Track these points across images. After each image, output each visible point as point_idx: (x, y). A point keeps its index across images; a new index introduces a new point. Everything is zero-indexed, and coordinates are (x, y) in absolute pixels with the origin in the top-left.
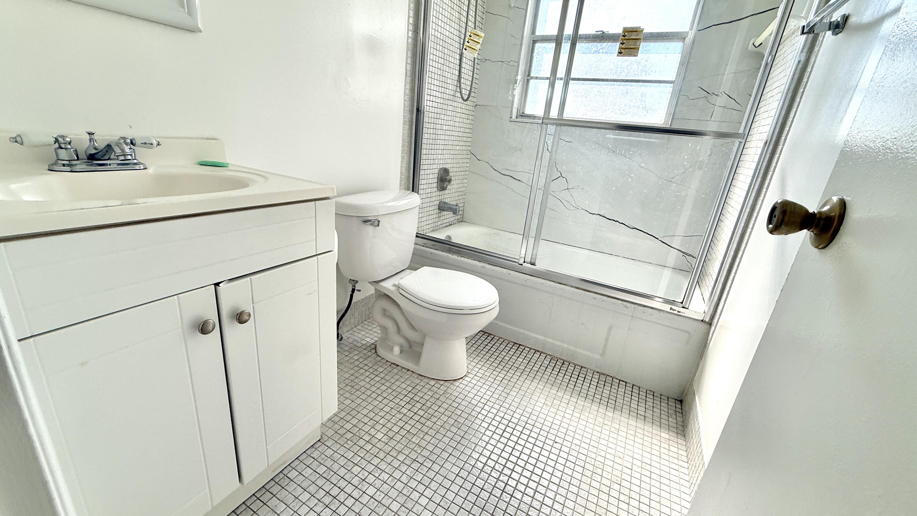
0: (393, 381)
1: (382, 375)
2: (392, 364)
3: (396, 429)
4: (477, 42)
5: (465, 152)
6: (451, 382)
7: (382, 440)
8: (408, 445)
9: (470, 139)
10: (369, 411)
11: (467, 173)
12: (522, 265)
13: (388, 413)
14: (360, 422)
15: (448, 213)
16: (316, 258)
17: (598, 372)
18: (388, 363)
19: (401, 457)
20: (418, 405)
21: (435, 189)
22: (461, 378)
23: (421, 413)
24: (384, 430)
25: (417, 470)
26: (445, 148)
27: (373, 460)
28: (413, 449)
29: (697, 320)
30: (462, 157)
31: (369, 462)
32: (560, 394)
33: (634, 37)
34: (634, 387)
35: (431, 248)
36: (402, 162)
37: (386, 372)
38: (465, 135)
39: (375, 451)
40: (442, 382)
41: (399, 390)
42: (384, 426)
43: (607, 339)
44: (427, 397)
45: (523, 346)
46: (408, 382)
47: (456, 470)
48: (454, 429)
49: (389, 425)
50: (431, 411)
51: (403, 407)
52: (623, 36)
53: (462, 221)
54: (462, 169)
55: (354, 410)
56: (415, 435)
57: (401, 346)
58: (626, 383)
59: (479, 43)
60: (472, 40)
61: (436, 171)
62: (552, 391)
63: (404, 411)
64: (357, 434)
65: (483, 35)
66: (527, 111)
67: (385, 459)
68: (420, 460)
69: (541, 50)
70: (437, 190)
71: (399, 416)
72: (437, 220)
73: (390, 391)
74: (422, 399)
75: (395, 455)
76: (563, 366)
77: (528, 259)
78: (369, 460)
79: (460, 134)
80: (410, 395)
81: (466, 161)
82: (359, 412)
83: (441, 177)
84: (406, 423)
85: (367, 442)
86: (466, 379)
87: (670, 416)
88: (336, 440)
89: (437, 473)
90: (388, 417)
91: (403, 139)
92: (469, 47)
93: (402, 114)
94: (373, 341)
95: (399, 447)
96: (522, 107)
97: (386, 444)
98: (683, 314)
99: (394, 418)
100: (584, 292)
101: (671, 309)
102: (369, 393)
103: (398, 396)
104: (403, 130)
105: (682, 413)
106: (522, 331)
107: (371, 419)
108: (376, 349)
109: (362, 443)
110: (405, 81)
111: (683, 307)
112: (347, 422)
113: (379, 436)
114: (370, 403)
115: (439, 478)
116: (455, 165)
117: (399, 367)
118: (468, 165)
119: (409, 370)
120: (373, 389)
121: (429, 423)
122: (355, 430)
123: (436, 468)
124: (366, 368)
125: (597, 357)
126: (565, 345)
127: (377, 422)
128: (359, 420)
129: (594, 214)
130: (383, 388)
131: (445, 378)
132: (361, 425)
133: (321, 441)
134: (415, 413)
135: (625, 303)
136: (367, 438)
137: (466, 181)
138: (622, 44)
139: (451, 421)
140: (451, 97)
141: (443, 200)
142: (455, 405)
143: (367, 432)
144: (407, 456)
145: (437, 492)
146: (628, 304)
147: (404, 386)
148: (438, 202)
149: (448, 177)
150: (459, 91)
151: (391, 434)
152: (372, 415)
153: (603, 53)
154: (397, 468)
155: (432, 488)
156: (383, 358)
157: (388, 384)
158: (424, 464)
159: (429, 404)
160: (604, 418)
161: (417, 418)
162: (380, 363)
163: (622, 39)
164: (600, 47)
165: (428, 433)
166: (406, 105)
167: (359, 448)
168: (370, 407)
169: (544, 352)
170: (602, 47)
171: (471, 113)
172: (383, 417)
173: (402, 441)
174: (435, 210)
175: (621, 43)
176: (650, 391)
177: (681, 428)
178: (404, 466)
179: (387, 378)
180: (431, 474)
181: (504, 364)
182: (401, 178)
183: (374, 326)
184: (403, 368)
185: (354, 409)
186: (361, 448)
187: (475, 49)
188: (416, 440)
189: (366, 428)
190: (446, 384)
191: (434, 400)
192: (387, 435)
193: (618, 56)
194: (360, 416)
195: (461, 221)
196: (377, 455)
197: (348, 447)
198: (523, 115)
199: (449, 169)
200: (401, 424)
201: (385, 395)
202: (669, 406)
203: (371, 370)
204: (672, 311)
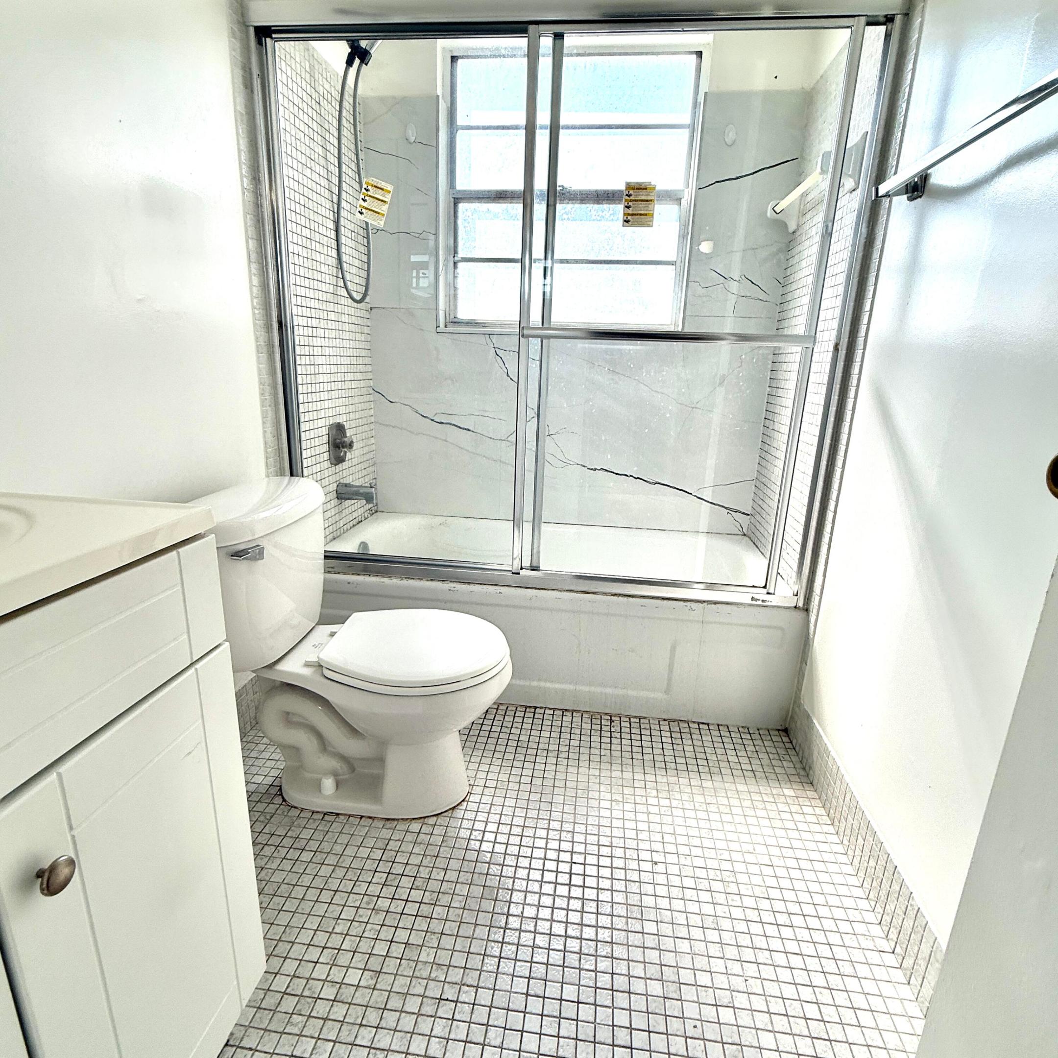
0: (338, 849)
1: (313, 845)
2: (325, 814)
3: (381, 949)
4: (382, 201)
5: (364, 391)
6: (449, 814)
7: (362, 983)
8: (417, 974)
9: (369, 368)
10: (313, 932)
11: (372, 426)
12: (519, 574)
13: (353, 920)
14: (303, 962)
15: (353, 502)
16: (192, 671)
17: (665, 720)
18: (315, 816)
19: (413, 1005)
20: (406, 882)
21: (327, 464)
22: (463, 801)
23: (416, 895)
24: (359, 961)
25: (453, 1019)
26: (333, 389)
27: (359, 1037)
28: (429, 979)
29: (789, 608)
30: (361, 399)
31: (353, 1045)
32: (628, 775)
33: (643, 198)
34: (720, 727)
35: (345, 574)
36: (264, 423)
37: (318, 836)
38: (361, 361)
39: (355, 1014)
40: (432, 821)
41: (356, 864)
42: (354, 952)
43: (671, 667)
44: (416, 860)
45: (541, 708)
46: (370, 842)
47: (521, 985)
48: (488, 905)
49: (365, 946)
50: (434, 885)
51: (378, 897)
52: (627, 195)
53: (376, 512)
54: (364, 421)
55: (281, 944)
56: (422, 946)
57: (335, 774)
58: (708, 724)
59: (385, 202)
60: (370, 196)
61: (324, 431)
62: (614, 774)
63: (383, 903)
64: (306, 993)
65: (390, 188)
66: (463, 314)
67: (383, 1024)
68: (450, 993)
69: (469, 213)
70: (330, 466)
71: (378, 918)
72: (337, 517)
73: (340, 873)
74: (408, 867)
75: (399, 1006)
76: (613, 724)
77: (526, 563)
78: (350, 1039)
79: (354, 360)
80: (384, 867)
81: (367, 405)
82: (293, 943)
83: (335, 440)
84: (397, 927)
85: (334, 1001)
86: (472, 798)
87: (782, 759)
88: (264, 1026)
89: (491, 1007)
90: (356, 929)
91: (260, 379)
92: (367, 209)
93: (252, 334)
94: (269, 780)
95: (401, 984)
96: (452, 307)
97: (374, 989)
98: (769, 604)
99: (369, 926)
100: (626, 599)
101: (753, 599)
102: (299, 892)
103: (360, 879)
104: (259, 363)
105: (794, 749)
106: (535, 683)
107: (324, 948)
108: (281, 795)
109: (321, 1008)
110: (250, 271)
111: (768, 593)
112: (276, 974)
113: (353, 977)
114: (309, 915)
115: (498, 1017)
116: (352, 416)
117: (342, 817)
118: (372, 412)
119: (362, 817)
120: (306, 880)
121: (439, 912)
122: (298, 986)
123: (485, 996)
124: (275, 840)
125: (659, 695)
126: (609, 690)
127: (339, 950)
128: (301, 960)
129: (595, 469)
130: (325, 871)
131: (435, 810)
132: (306, 970)
133: (231, 1043)
134: (407, 901)
135: (688, 604)
136: (329, 992)
137: (373, 441)
138: (628, 207)
139: (477, 891)
140: (330, 297)
141: (342, 481)
142: (472, 856)
143: (325, 981)
144: (423, 996)
145: (504, 1046)
146: (693, 605)
147: (364, 852)
148: (335, 485)
149: (346, 439)
150: (343, 285)
151: (374, 963)
152: (321, 939)
153: (568, 219)
154: (413, 1033)
155: (493, 1043)
156: (302, 810)
157: (331, 860)
158: (460, 999)
159: (424, 872)
160: (703, 794)
161: (412, 909)
162: (299, 821)
163: (626, 200)
164: (564, 211)
165: (444, 932)
166: (257, 316)
167: (322, 1022)
168: (313, 923)
169: (578, 709)
170: (566, 210)
171: (365, 321)
172: (346, 935)
173: (401, 969)
174: (332, 502)
175: (626, 207)
176: (742, 727)
177: (802, 773)
178: (424, 1021)
179: (326, 847)
180: (481, 1014)
181: (524, 751)
182: (266, 452)
183: (262, 747)
184: (350, 816)
185: (280, 940)
186: (325, 1019)
187: (379, 213)
188: (426, 956)
189: (321, 972)
190: (440, 820)
191: (430, 863)
192: (368, 970)
193: (623, 226)
194: (297, 951)
195: (374, 512)
196: (364, 1023)
197: (296, 1031)
198: (456, 322)
199: (345, 423)
200: (387, 933)
201: (334, 884)
202: (775, 743)
203: (287, 842)
204: (754, 602)
